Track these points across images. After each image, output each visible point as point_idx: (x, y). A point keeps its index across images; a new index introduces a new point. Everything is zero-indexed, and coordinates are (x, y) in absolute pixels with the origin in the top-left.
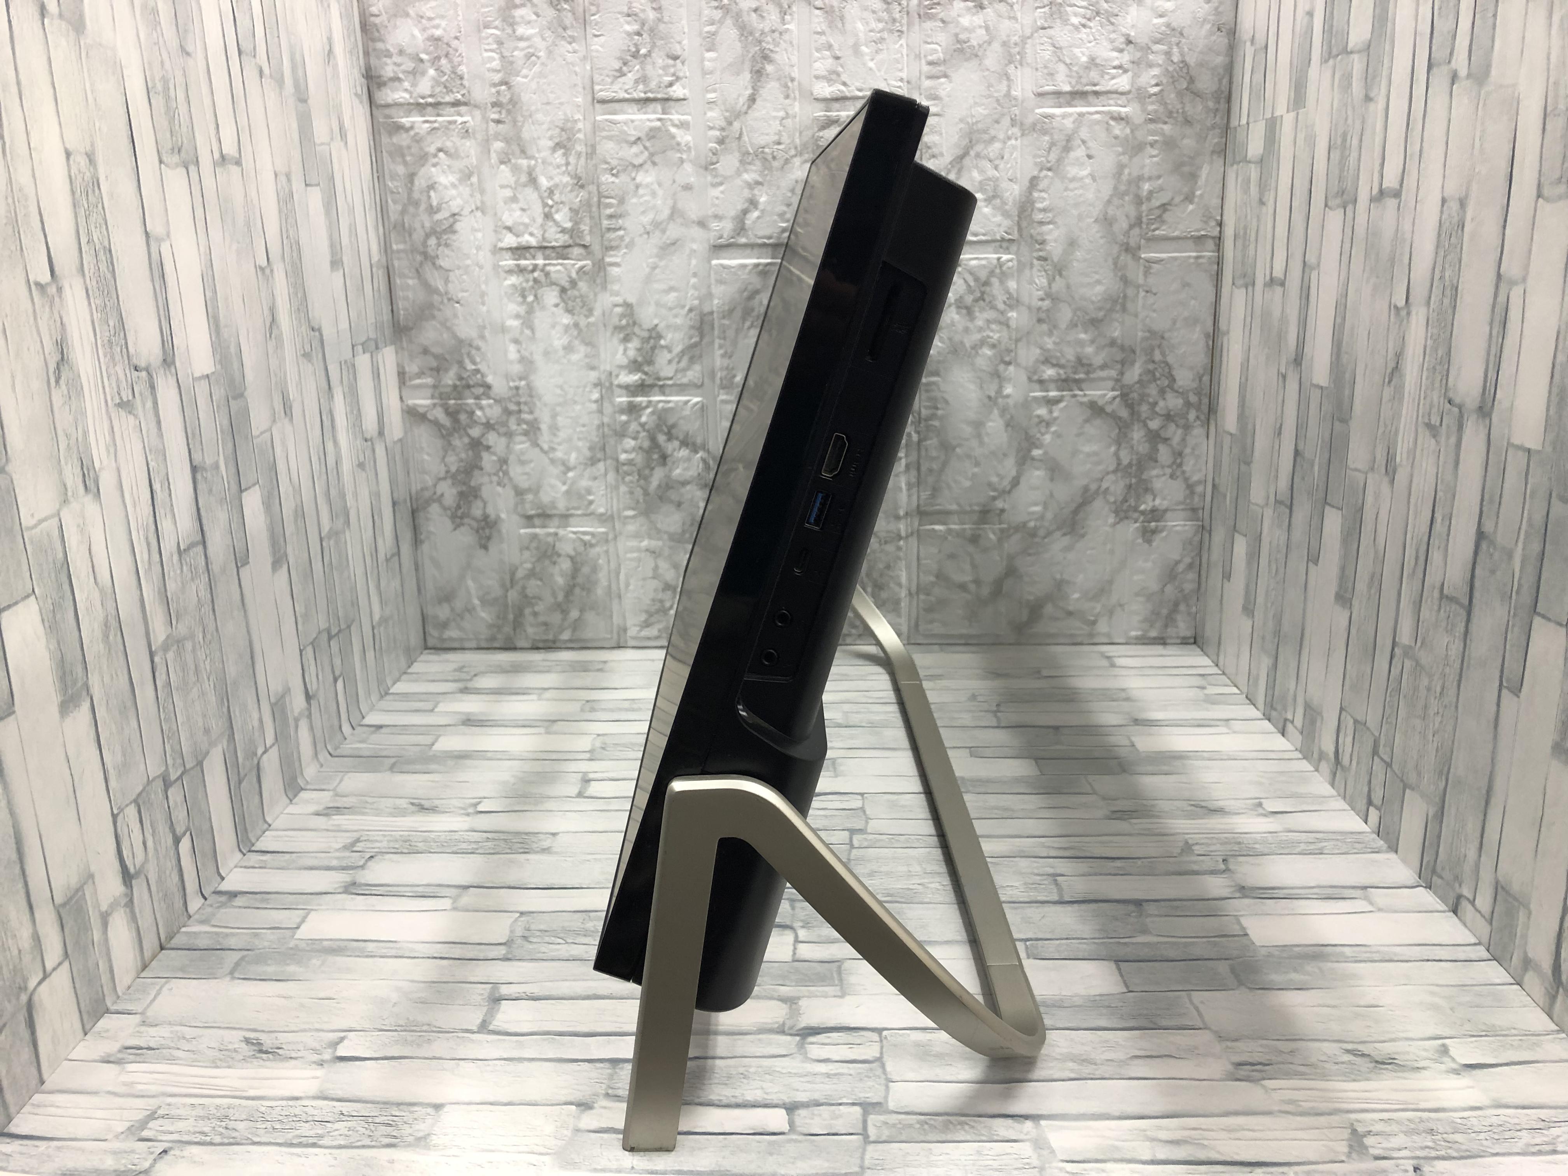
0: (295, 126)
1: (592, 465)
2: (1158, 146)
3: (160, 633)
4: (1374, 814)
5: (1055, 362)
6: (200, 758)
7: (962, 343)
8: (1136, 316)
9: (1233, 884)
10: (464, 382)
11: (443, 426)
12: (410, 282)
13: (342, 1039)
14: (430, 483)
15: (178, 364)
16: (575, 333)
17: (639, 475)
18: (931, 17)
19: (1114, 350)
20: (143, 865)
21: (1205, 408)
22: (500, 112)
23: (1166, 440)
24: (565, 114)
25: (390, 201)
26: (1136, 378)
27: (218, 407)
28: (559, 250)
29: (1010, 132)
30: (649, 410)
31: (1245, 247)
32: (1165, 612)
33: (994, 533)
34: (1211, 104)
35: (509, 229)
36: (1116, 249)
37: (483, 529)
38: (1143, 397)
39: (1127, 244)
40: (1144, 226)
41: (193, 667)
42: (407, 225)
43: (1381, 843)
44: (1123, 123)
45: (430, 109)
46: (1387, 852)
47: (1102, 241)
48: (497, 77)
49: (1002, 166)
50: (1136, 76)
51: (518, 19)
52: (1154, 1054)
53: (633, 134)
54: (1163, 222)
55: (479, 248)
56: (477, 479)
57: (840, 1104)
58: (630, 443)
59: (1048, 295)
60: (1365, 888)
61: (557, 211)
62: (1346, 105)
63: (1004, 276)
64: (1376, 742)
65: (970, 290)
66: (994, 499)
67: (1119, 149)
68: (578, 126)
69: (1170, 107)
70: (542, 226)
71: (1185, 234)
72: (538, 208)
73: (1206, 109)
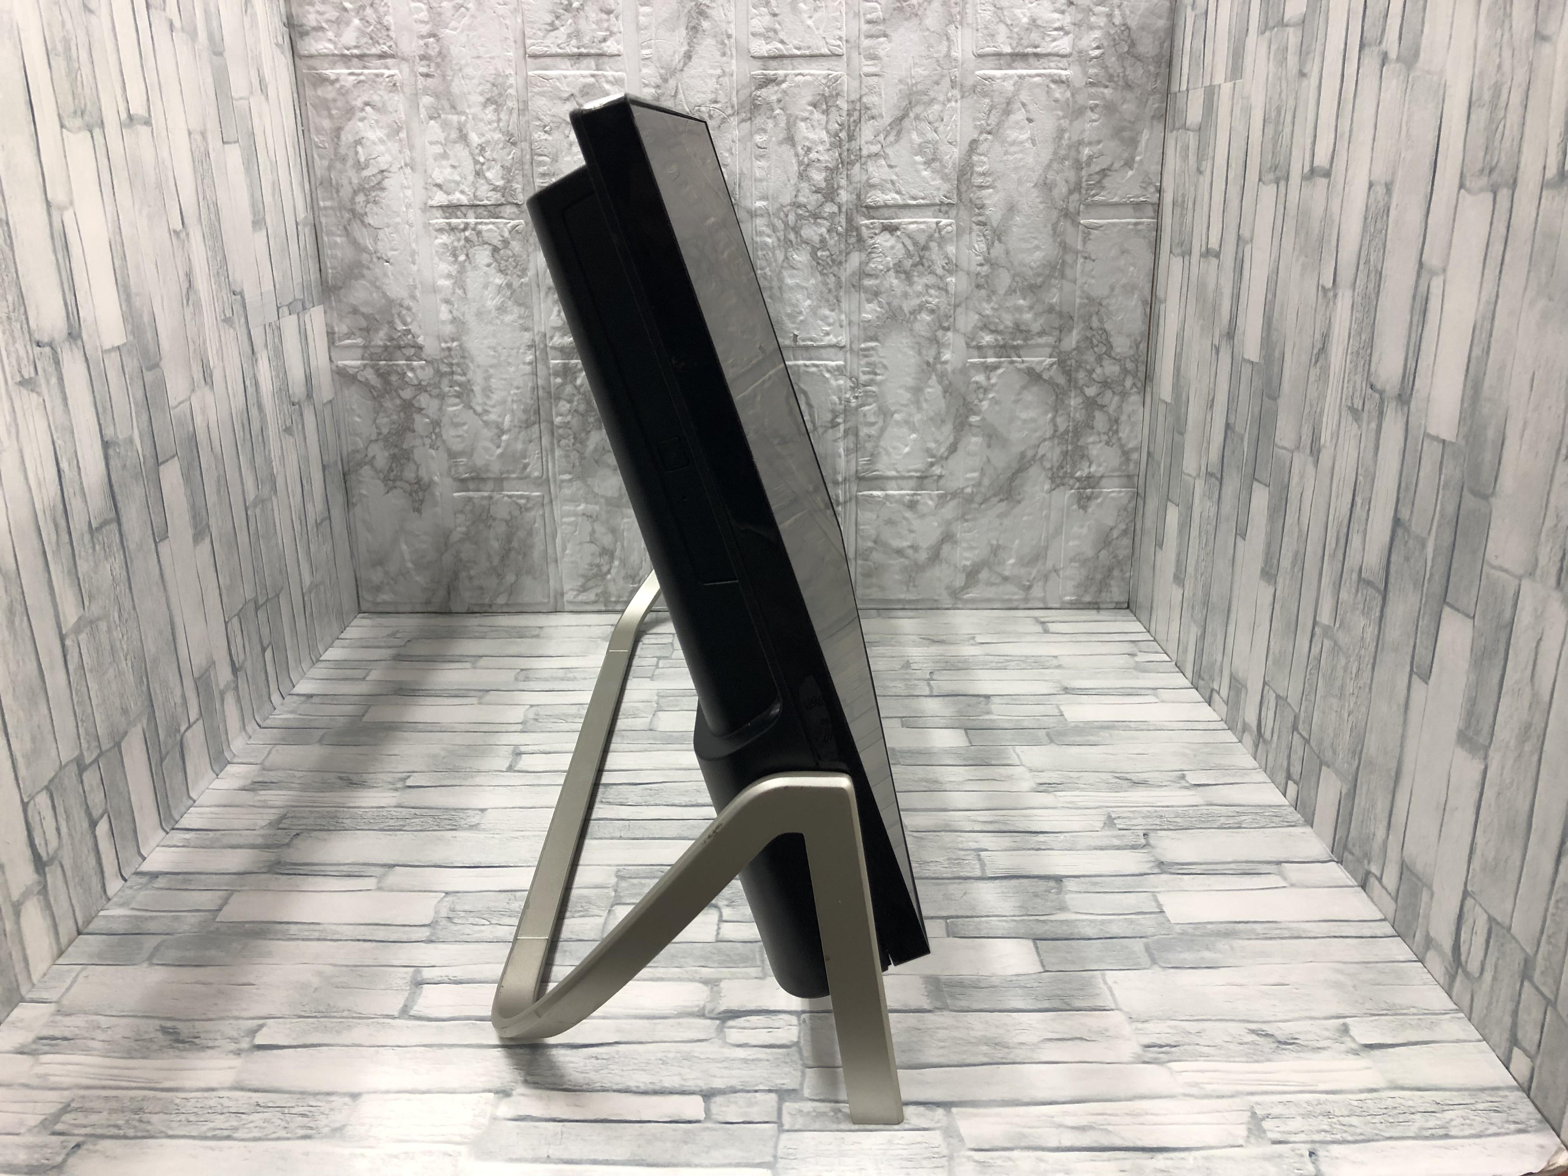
0: (210, 80)
1: (526, 428)
2: (1098, 110)
3: (71, 614)
4: (1292, 788)
5: (992, 327)
6: (117, 739)
7: (901, 308)
8: (1075, 282)
9: (1152, 859)
10: (395, 343)
11: (374, 387)
12: (338, 240)
13: (261, 1027)
14: (361, 445)
15: (85, 336)
16: (509, 294)
17: (575, 438)
19: (1053, 316)
20: (56, 851)
21: (1141, 375)
22: (428, 65)
23: (1102, 407)
24: (496, 69)
25: (316, 156)
26: (1074, 345)
27: (131, 379)
28: (491, 209)
29: (950, 94)
31: (1182, 216)
32: (1099, 577)
33: (932, 500)
34: (1152, 68)
35: (439, 186)
36: (1055, 214)
37: (416, 492)
38: (1080, 364)
39: (1067, 209)
40: (1084, 192)
41: (108, 647)
42: (334, 182)
43: (1298, 816)
45: (355, 60)
46: (1304, 825)
47: (1041, 206)
48: (425, 29)
49: (941, 129)
50: (1078, 38)
52: (1065, 1036)
53: (566, 90)
54: (1103, 188)
55: (409, 206)
56: (410, 441)
57: (756, 1091)
58: (564, 406)
59: (987, 261)
60: (1279, 863)
61: (488, 169)
62: (1280, 79)
63: (942, 241)
64: (1296, 718)
65: (909, 255)
66: (932, 465)
67: (1059, 113)
68: (510, 81)
69: (1111, 71)
70: (474, 184)
71: (1124, 200)
72: (469, 165)
73: (1147, 73)
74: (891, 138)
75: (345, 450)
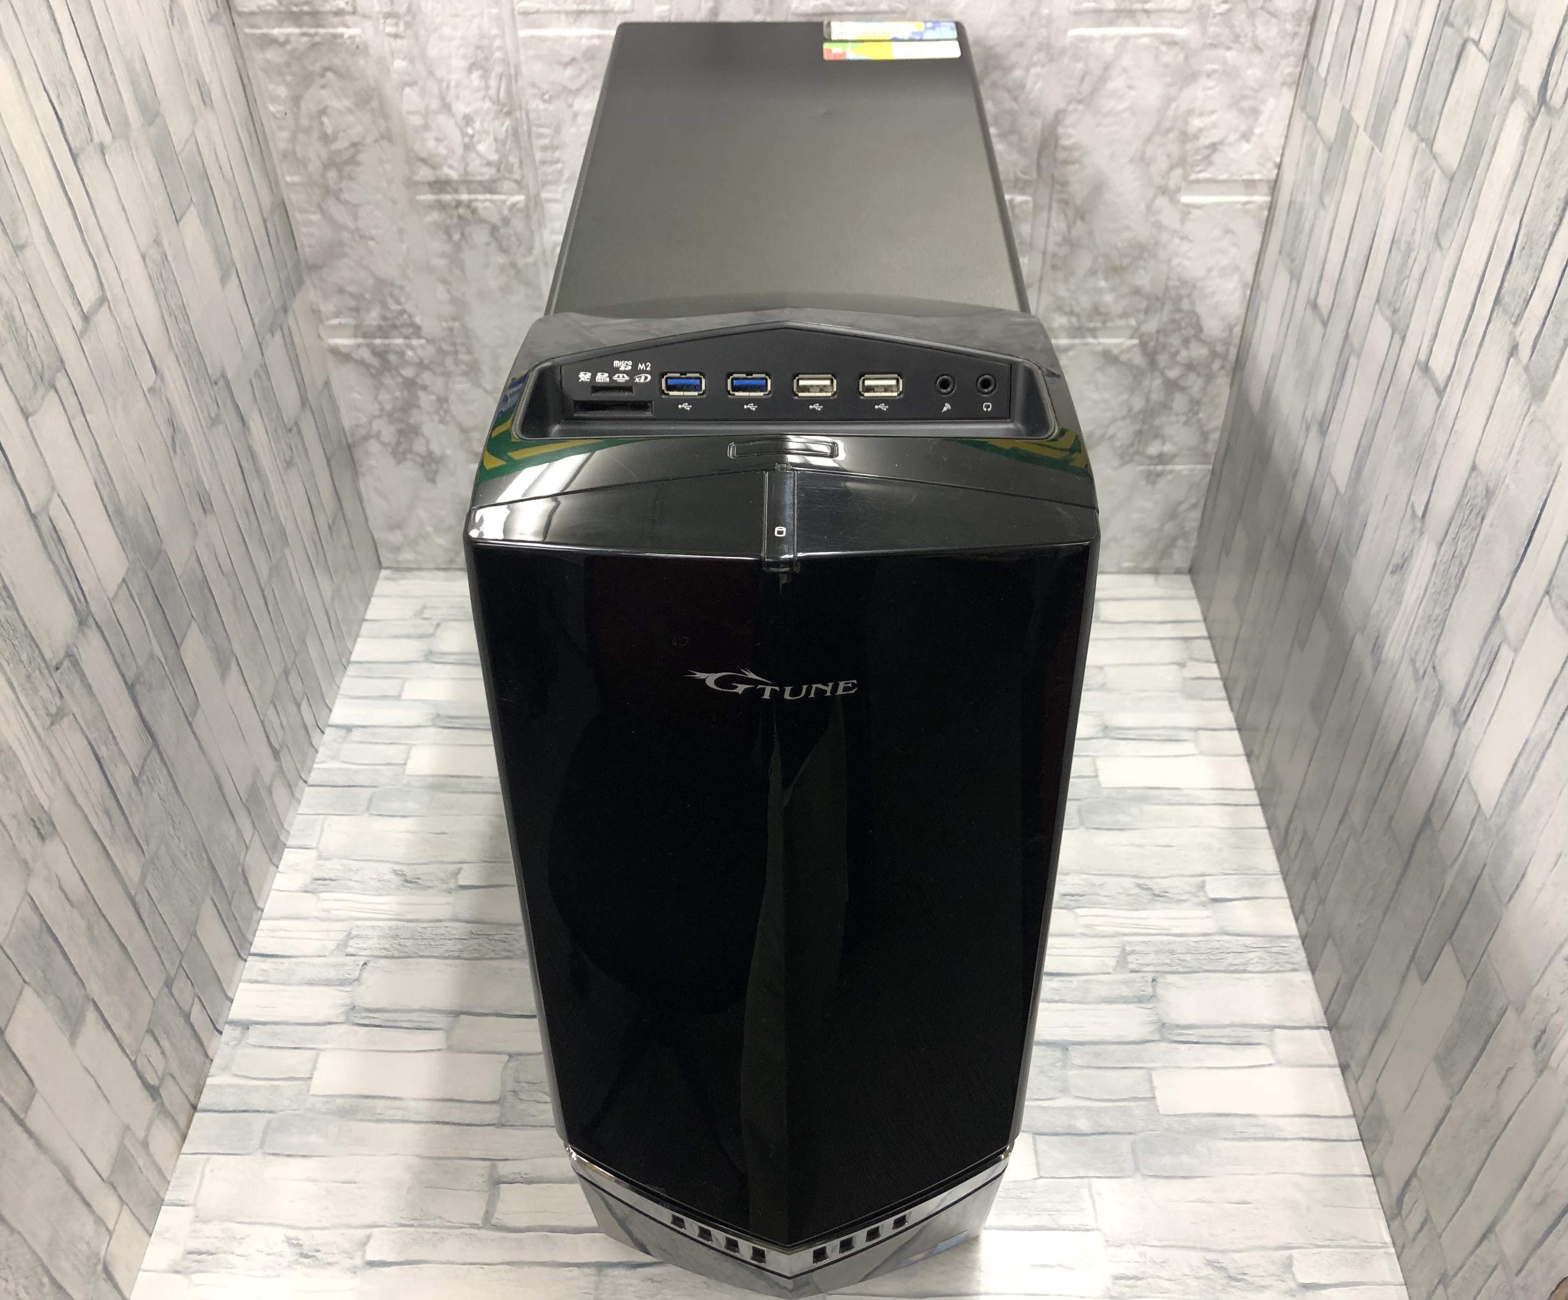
2: (1216, 76)
3: (135, 872)
5: (1067, 310)
6: (192, 929)
8: (1167, 263)
9: (1156, 1018)
10: (390, 322)
11: (370, 367)
13: (368, 1238)
15: (93, 608)
16: (513, 273)
19: (1138, 298)
20: (164, 1069)
21: (1232, 358)
24: (479, 28)
28: (487, 184)
29: (1035, 58)
32: (1161, 545)
35: (424, 161)
36: (1151, 192)
37: (429, 464)
38: (1164, 347)
39: (1166, 186)
40: (1188, 167)
41: (170, 864)
43: (1303, 957)
44: (1175, 50)
46: (1306, 972)
47: (1136, 183)
49: (1021, 98)
53: (567, 53)
54: (1211, 164)
56: (415, 417)
59: (1067, 241)
60: (1272, 1028)
61: (479, 142)
67: (1168, 80)
68: (497, 43)
69: (1238, 30)
70: (463, 158)
71: (1235, 178)
72: (456, 138)
73: (1283, 34)
75: (347, 422)
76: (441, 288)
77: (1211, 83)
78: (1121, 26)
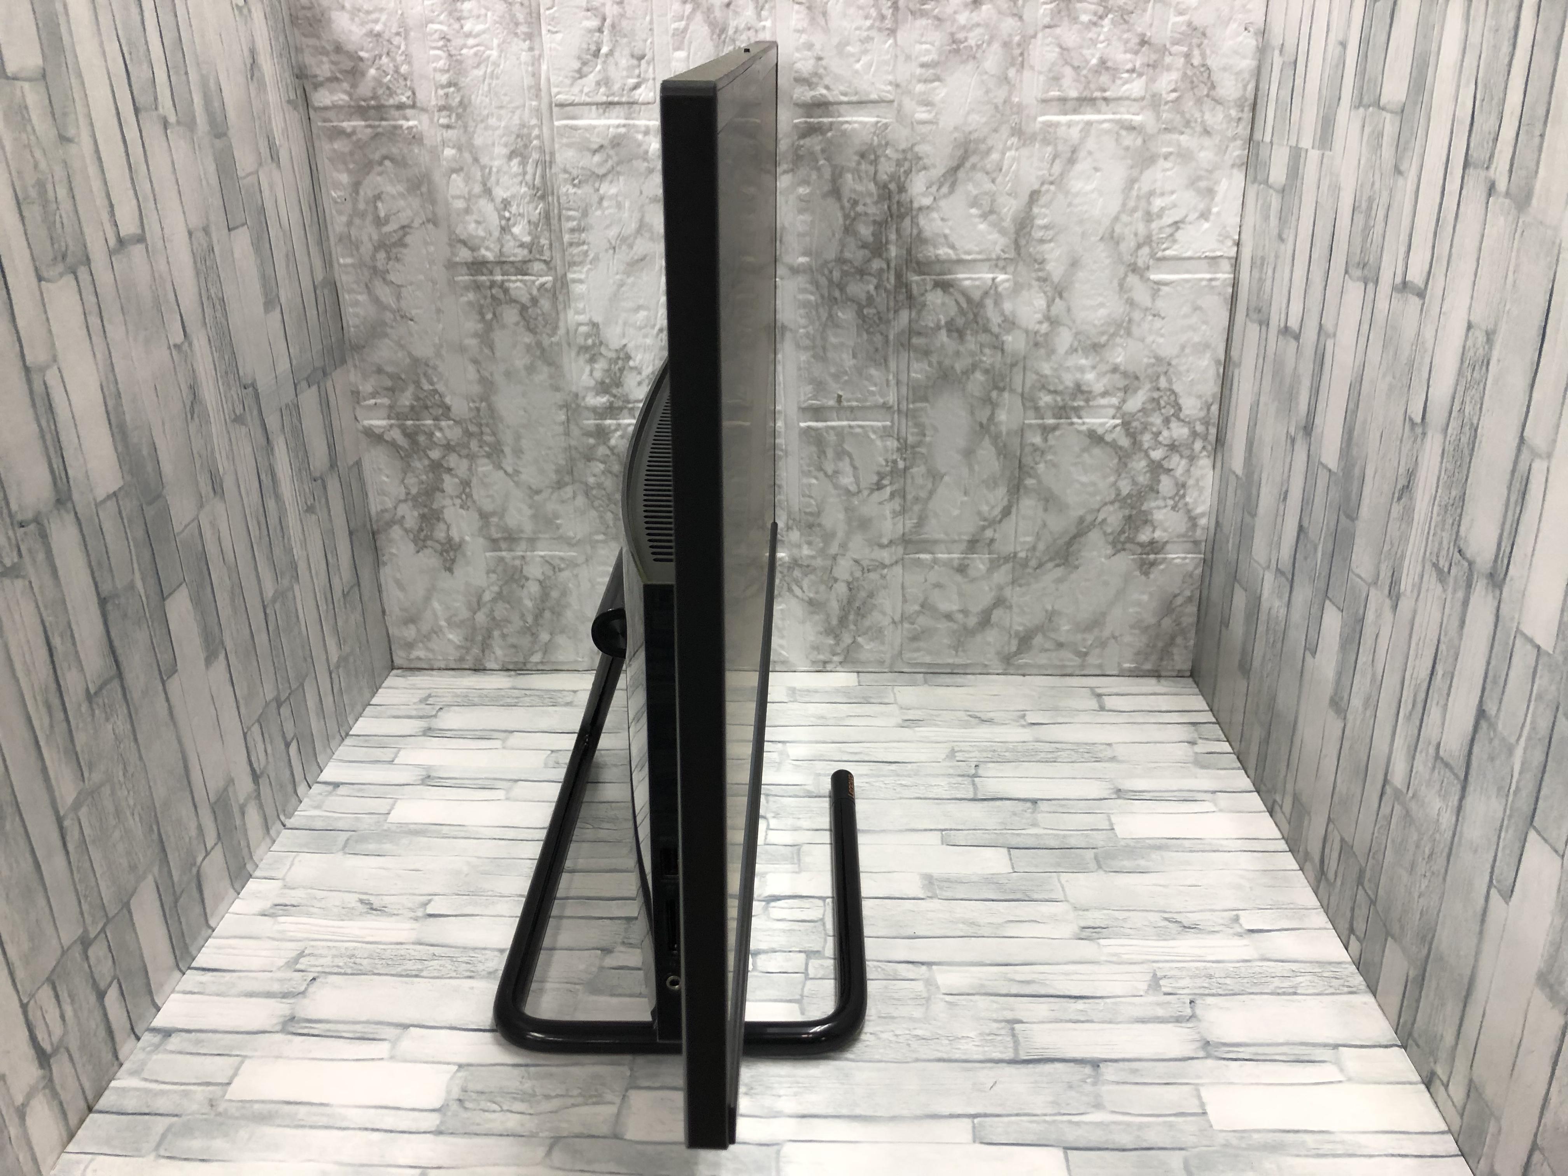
0: (212, 168)
1: (559, 488)
2: (1172, 158)
3: (68, 794)
4: (1354, 945)
5: (1052, 388)
6: (125, 900)
7: (952, 367)
8: (1143, 340)
9: (1197, 1037)
10: (422, 402)
11: (400, 448)
12: (360, 298)
14: (390, 505)
15: (76, 495)
16: (538, 353)
17: (609, 501)
18: (923, 14)
19: (1117, 376)
20: (62, 1039)
21: (1212, 438)
22: (450, 116)
23: (1169, 471)
24: (520, 118)
25: (334, 212)
26: (1139, 405)
27: (130, 522)
28: (519, 265)
29: (1009, 143)
30: (619, 433)
31: (1262, 278)
32: (1160, 644)
33: (983, 564)
34: (1233, 113)
35: (464, 243)
36: (1122, 270)
37: (447, 552)
38: (1145, 427)
39: (1135, 264)
40: (1154, 245)
41: (112, 810)
42: (353, 238)
43: (1358, 980)
44: (1134, 134)
45: (372, 112)
46: (1365, 993)
47: (1107, 261)
48: (444, 79)
49: (999, 180)
50: (1153, 80)
51: (465, 14)
53: (596, 141)
54: (1175, 241)
56: (438, 502)
58: (598, 467)
59: (1047, 318)
60: (1336, 1046)
61: (514, 225)
62: (1374, 167)
63: (998, 297)
64: (1362, 873)
65: (962, 312)
66: (984, 528)
67: (1129, 162)
68: (536, 132)
69: (1188, 116)
70: (499, 240)
71: (1198, 255)
72: (494, 220)
73: (1228, 118)
74: (945, 190)
75: (374, 509)
76: (471, 368)
77: (1168, 165)
78: (1084, 114)
